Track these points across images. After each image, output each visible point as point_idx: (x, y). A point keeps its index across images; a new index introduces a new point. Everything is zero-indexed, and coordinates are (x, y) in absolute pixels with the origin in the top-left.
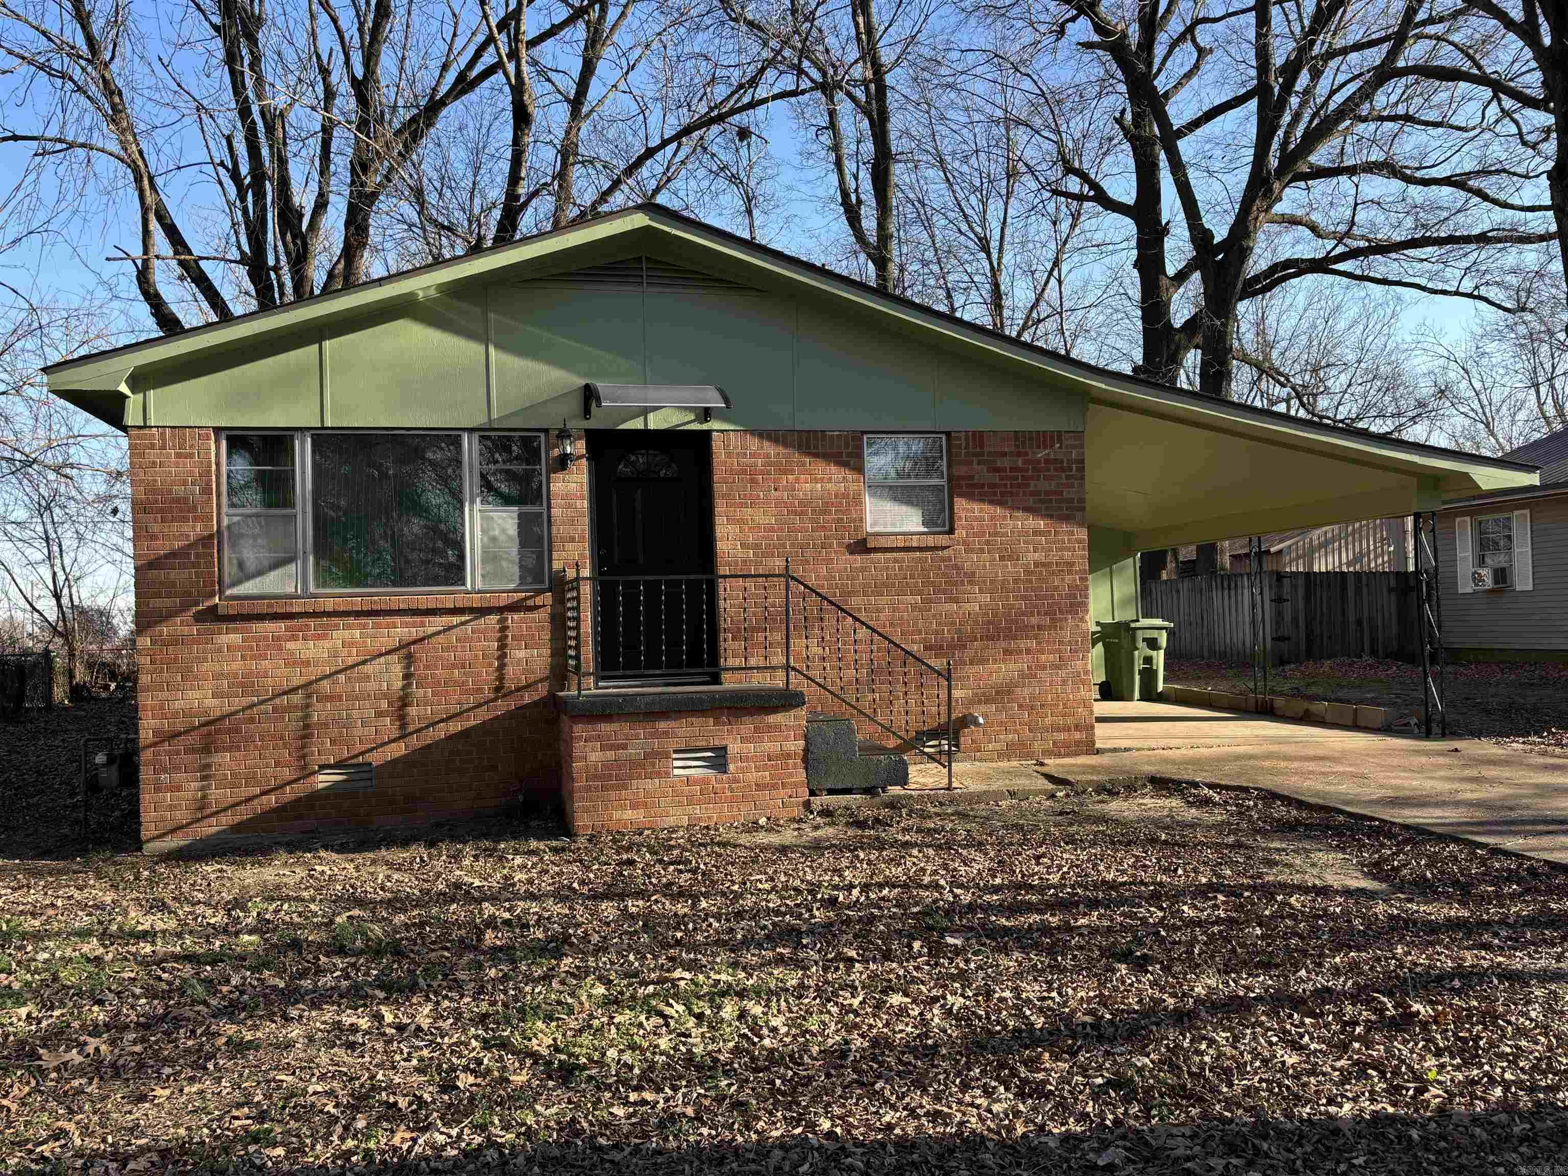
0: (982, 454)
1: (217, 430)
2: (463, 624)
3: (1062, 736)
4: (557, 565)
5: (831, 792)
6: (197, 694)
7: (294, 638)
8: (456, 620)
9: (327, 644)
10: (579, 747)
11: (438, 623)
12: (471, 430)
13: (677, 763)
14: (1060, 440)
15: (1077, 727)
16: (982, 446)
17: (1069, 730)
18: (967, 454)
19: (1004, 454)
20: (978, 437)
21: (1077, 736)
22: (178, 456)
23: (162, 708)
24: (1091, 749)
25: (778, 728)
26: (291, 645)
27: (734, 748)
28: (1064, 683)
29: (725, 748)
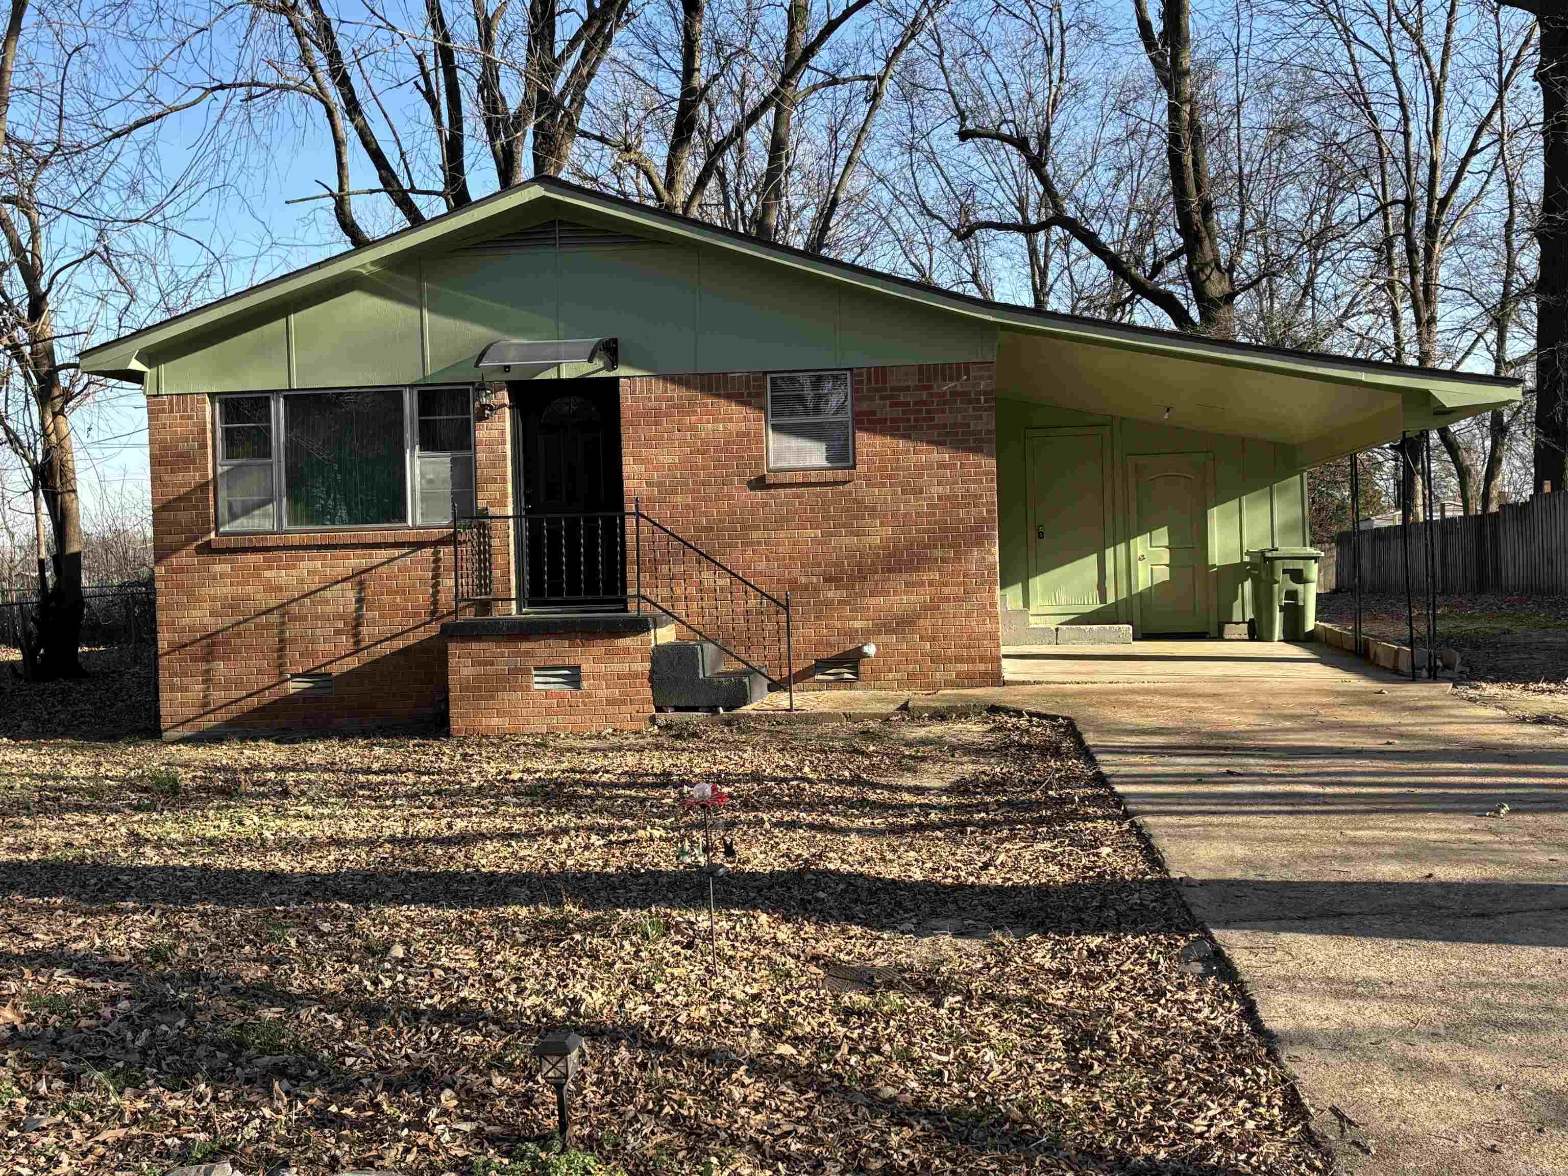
0: (884, 389)
1: (212, 395)
2: (403, 556)
3: (965, 667)
4: (481, 504)
5: (678, 709)
6: (198, 613)
7: (270, 568)
8: (396, 552)
9: (294, 572)
10: (453, 662)
11: (385, 554)
12: (412, 386)
13: (537, 679)
14: (967, 373)
15: (982, 659)
16: (884, 381)
17: (974, 662)
18: (868, 390)
19: (907, 389)
20: (881, 373)
21: (982, 667)
22: (182, 418)
23: (173, 623)
24: (996, 679)
25: (626, 650)
26: (268, 574)
27: (585, 668)
28: (968, 615)
29: (579, 667)
